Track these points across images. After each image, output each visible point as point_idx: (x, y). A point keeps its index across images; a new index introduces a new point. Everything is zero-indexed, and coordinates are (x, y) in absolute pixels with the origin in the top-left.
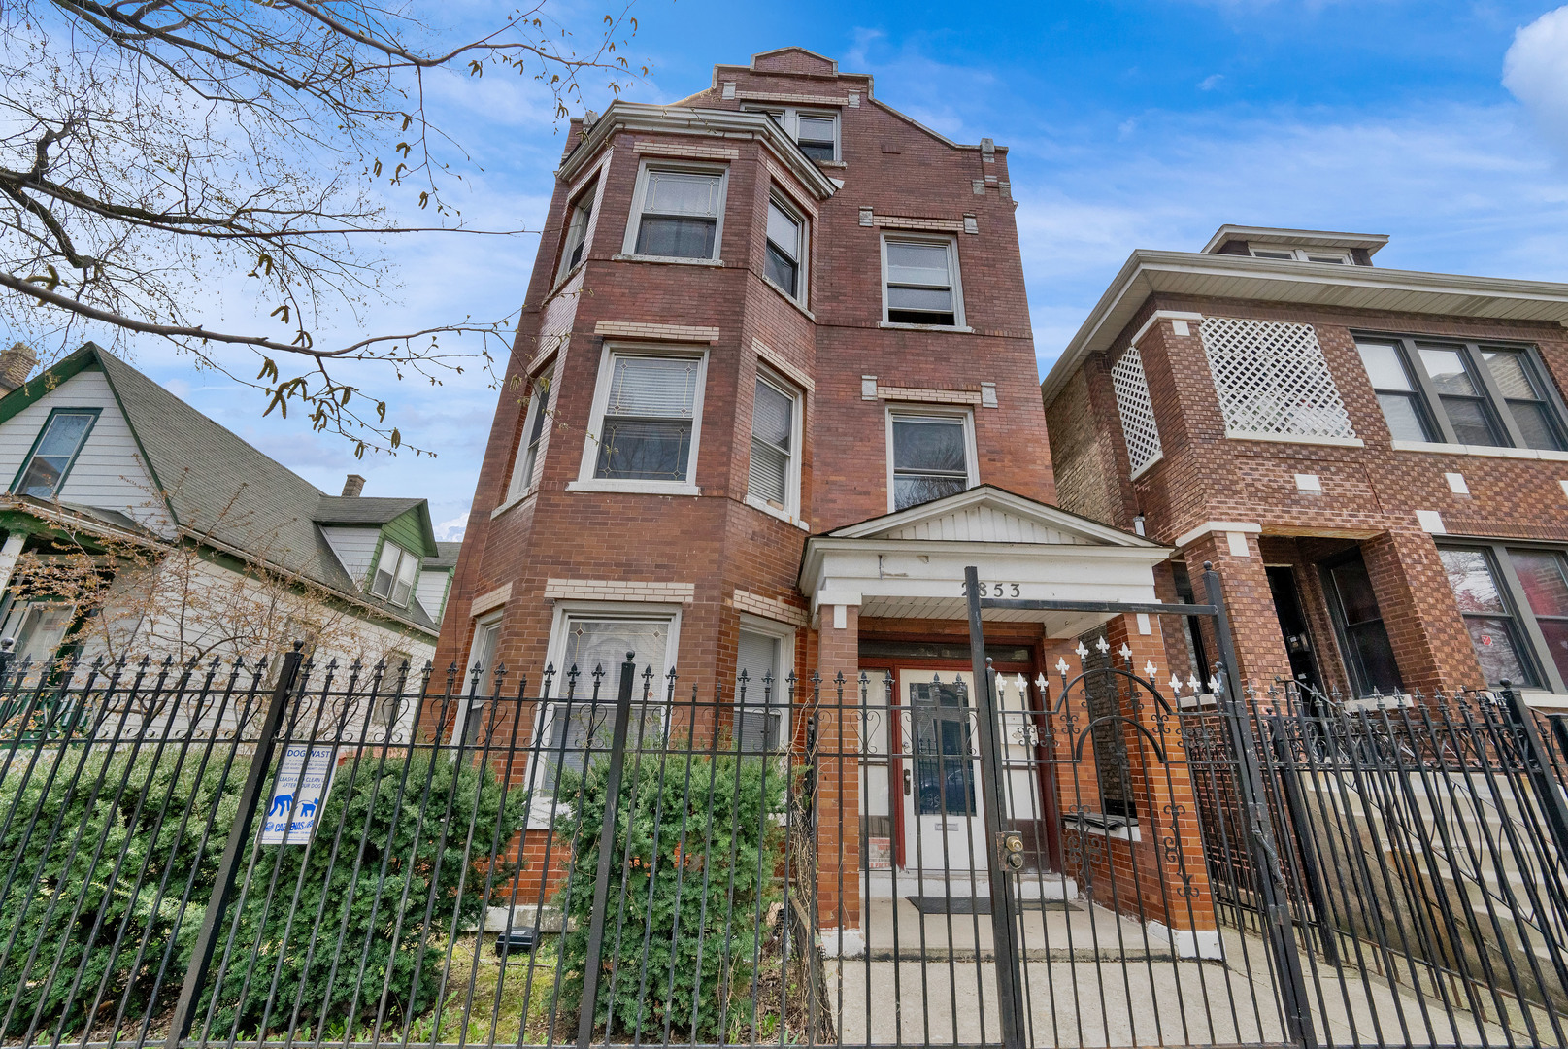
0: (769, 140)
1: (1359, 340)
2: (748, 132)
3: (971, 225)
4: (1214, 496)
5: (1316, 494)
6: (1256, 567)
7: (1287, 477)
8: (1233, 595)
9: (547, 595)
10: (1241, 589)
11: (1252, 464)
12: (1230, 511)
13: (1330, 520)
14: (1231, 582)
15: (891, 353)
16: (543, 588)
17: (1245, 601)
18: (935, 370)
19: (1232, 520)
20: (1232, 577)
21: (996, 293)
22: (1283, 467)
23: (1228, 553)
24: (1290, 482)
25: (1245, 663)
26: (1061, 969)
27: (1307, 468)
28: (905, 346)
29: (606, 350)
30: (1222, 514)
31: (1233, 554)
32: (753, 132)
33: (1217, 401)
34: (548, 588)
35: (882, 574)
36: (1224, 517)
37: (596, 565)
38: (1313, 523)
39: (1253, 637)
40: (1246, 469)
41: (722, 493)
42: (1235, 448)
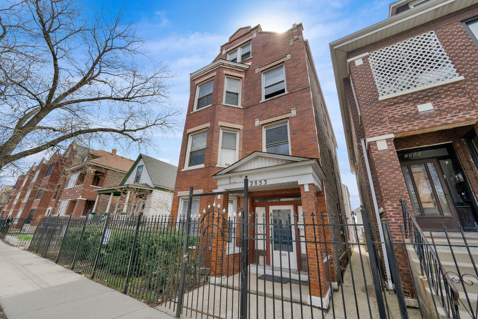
0: (223, 65)
1: (468, 23)
2: (217, 66)
3: (289, 57)
4: (371, 127)
5: (431, 111)
6: (392, 153)
7: (412, 108)
8: (379, 167)
9: (178, 195)
10: (383, 163)
11: (393, 108)
12: (379, 132)
13: (438, 122)
14: (377, 162)
15: (263, 110)
16: (177, 194)
17: (384, 168)
18: (276, 110)
19: (380, 135)
20: (377, 159)
21: (297, 76)
22: (411, 104)
23: (377, 150)
24: (415, 110)
25: (383, 195)
26: (261, 299)
27: (426, 100)
28: (268, 106)
29: (190, 136)
30: (374, 134)
31: (379, 150)
32: (219, 65)
33: (376, 86)
34: (178, 194)
35: (230, 183)
36: (375, 135)
37: (186, 188)
38: (427, 126)
39: (388, 183)
40: (389, 111)
41: (209, 166)
42: (384, 103)
